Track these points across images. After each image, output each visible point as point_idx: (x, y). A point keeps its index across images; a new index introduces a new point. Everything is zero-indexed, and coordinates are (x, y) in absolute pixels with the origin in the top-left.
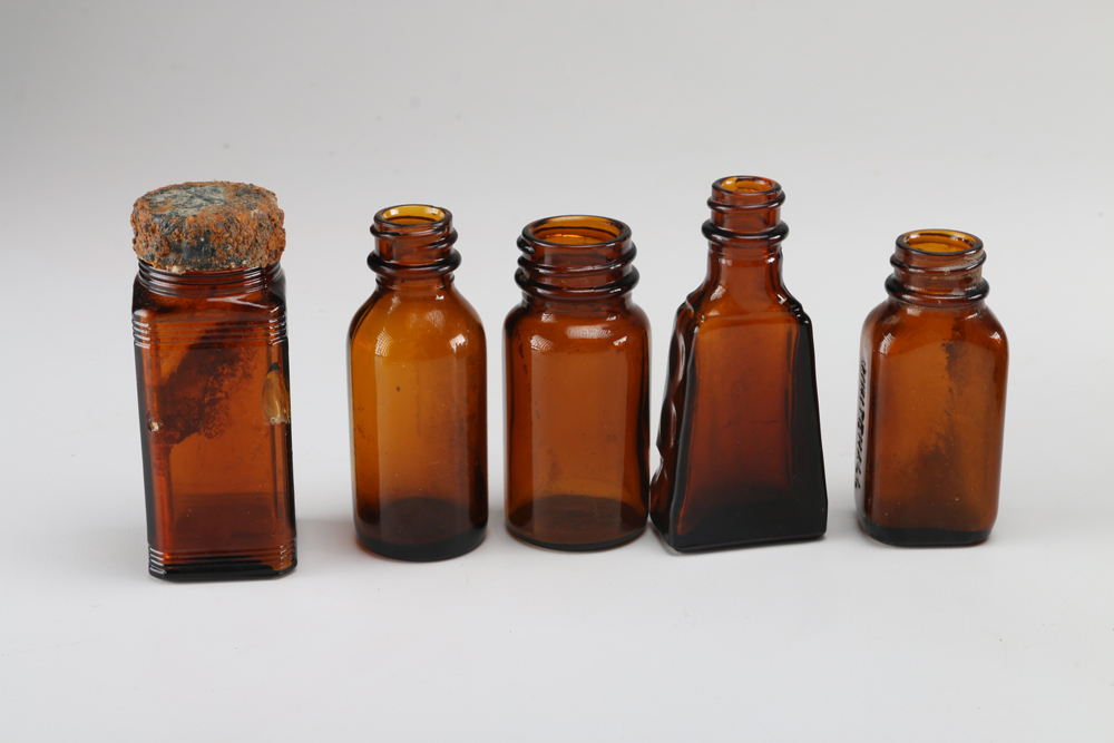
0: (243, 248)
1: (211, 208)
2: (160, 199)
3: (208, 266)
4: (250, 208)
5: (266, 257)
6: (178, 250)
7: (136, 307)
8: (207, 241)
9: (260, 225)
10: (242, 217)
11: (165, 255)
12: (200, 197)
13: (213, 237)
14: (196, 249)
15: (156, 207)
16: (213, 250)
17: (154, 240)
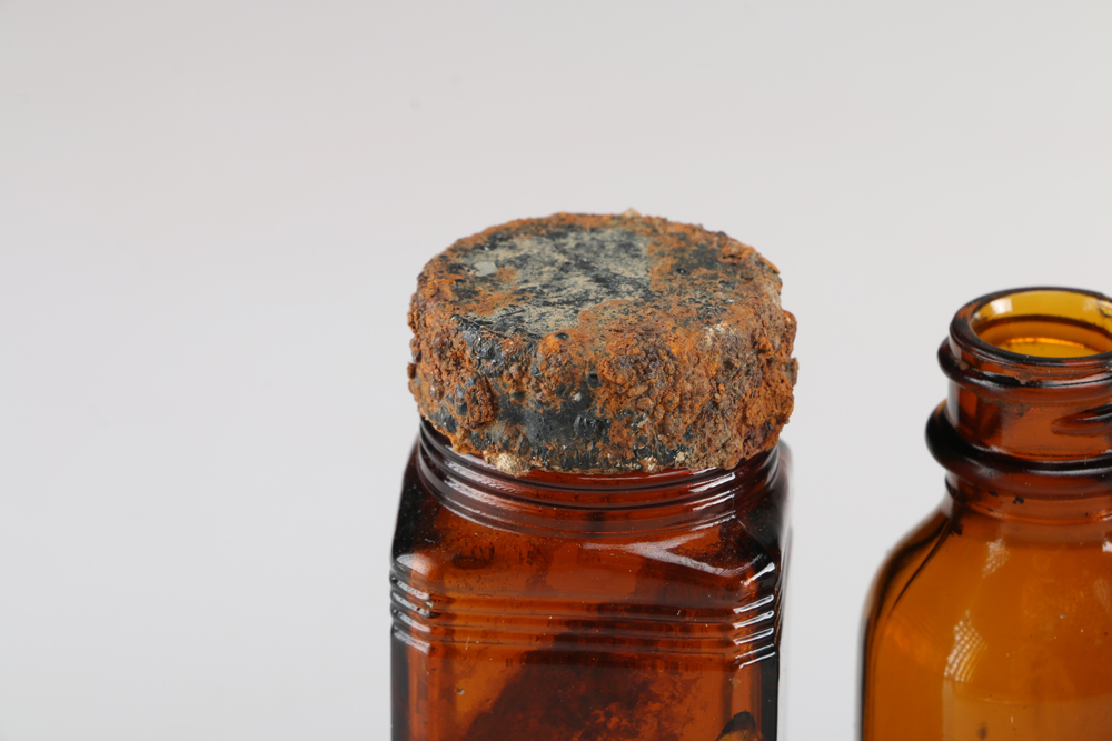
0: (678, 424)
1: (610, 309)
2: (485, 266)
3: (586, 462)
4: (706, 319)
5: (738, 443)
6: (515, 418)
7: (402, 544)
8: (588, 400)
9: (728, 365)
10: (680, 344)
11: (480, 425)
12: (585, 267)
13: (602, 394)
14: (558, 420)
15: (470, 294)
16: (602, 425)
17: (460, 386)
